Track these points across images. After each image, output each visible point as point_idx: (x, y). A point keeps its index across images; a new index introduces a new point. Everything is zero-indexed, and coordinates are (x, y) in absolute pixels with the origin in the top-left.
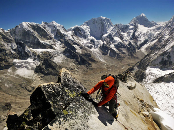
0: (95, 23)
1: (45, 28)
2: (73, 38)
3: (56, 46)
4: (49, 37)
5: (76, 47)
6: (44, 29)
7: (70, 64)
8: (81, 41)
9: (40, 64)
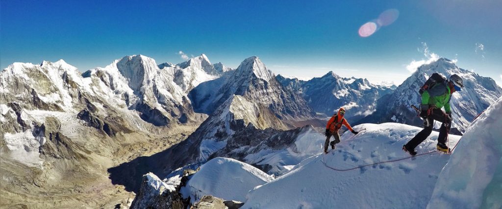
0: (130, 64)
1: (47, 72)
2: (93, 89)
3: (64, 105)
4: (53, 89)
5: (97, 107)
6: (45, 74)
7: (92, 139)
8: (105, 94)
9: (47, 141)
